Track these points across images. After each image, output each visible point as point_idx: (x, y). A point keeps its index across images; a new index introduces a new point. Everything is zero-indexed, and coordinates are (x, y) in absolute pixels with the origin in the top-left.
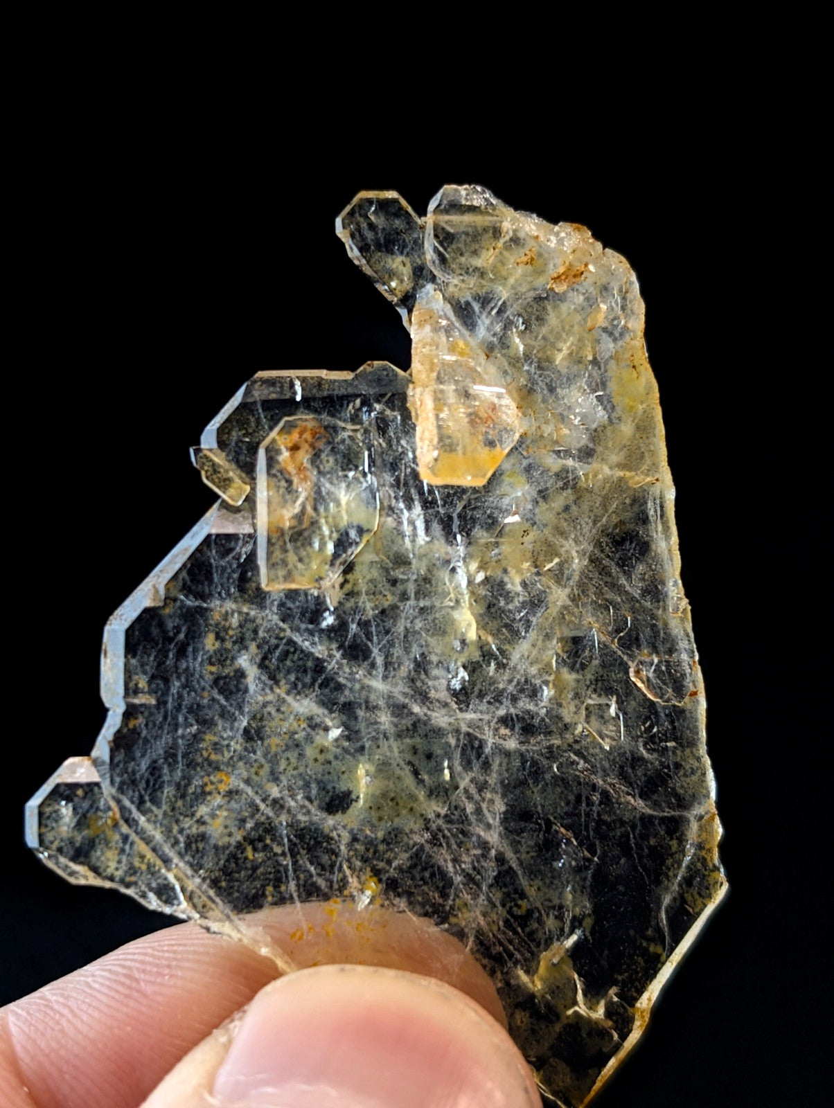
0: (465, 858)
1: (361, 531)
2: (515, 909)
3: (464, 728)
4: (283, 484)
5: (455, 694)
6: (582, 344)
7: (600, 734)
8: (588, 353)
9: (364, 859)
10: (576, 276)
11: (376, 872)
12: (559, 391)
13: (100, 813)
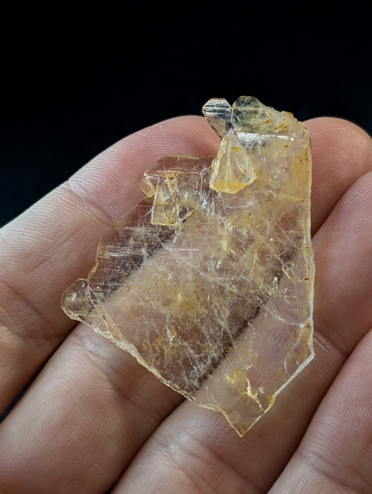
0: (212, 330)
1: (191, 209)
2: (226, 350)
3: (218, 282)
4: (165, 189)
5: (217, 270)
6: (283, 152)
7: (268, 290)
8: (285, 155)
9: (173, 324)
10: (283, 128)
11: (177, 329)
12: (272, 167)
13: (85, 296)
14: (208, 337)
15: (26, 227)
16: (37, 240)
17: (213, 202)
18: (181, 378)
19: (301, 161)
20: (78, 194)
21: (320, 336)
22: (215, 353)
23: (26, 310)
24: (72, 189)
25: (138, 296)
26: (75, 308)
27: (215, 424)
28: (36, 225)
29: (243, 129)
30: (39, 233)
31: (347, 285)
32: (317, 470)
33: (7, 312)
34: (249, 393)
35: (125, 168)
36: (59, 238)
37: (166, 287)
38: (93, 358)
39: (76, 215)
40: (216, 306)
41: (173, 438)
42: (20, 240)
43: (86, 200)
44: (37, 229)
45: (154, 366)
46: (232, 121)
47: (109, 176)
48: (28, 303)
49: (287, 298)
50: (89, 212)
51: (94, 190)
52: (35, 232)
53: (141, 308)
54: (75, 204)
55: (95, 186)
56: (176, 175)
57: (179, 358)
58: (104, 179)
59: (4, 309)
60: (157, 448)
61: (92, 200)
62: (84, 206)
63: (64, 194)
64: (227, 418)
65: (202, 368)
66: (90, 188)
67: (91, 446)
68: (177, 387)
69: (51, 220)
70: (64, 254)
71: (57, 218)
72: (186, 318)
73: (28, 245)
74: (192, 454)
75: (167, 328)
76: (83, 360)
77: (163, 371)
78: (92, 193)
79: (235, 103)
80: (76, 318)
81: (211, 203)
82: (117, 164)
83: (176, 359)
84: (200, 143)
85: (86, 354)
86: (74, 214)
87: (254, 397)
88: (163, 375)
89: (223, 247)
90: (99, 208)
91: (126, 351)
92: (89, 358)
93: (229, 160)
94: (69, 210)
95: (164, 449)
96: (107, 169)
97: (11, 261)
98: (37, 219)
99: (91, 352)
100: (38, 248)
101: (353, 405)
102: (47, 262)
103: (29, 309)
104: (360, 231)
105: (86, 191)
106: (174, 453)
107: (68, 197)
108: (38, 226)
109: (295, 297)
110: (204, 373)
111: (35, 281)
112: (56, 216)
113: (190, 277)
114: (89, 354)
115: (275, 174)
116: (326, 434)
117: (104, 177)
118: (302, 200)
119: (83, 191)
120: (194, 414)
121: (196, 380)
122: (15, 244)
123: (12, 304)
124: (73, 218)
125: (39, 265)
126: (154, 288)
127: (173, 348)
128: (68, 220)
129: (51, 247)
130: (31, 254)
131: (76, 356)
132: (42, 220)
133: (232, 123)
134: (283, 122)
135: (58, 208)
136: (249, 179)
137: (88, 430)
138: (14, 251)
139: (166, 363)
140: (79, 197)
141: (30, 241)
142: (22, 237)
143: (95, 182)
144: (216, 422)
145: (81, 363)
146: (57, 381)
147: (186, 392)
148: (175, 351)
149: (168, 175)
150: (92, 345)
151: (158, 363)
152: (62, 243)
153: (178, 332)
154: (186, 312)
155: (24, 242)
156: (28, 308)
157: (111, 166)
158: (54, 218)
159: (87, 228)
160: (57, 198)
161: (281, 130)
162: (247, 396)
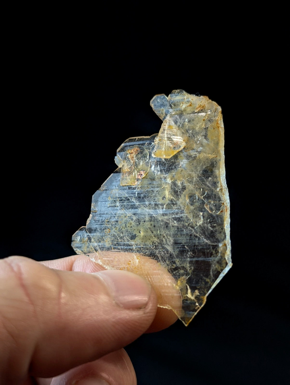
3: (165, 220)
4: (128, 161)
6: (202, 124)
7: (197, 222)
8: (203, 126)
10: (201, 108)
12: (195, 136)
13: (85, 238)
14: (160, 258)
17: (159, 165)
19: (214, 129)
29: (176, 113)
34: (189, 295)
37: (132, 227)
40: (164, 237)
46: (169, 108)
49: (210, 226)
56: (135, 151)
75: (134, 255)
79: (170, 95)
81: (157, 166)
87: (193, 298)
89: (166, 195)
109: (215, 225)
113: (147, 218)
115: (198, 140)
118: (216, 156)
126: (124, 228)
134: (201, 104)
136: (180, 147)
161: (200, 109)
162: (188, 297)
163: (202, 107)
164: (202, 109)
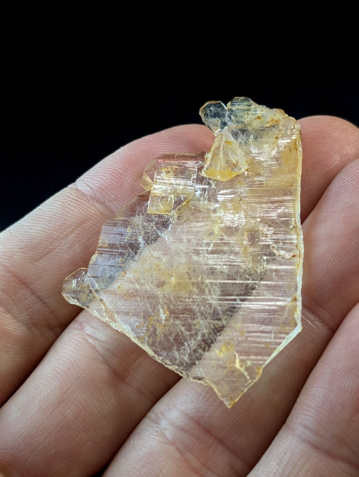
0: (203, 308)
5: (209, 253)
6: (273, 144)
7: (257, 268)
9: (166, 303)
11: (169, 308)
13: (84, 282)
14: (198, 314)
15: (34, 222)
16: (43, 233)
17: (207, 191)
18: (172, 354)
19: (290, 150)
20: (84, 192)
21: (308, 312)
22: (205, 329)
23: (31, 298)
24: (79, 188)
25: (133, 280)
26: (75, 293)
27: (204, 400)
28: (43, 220)
29: (237, 126)
30: (45, 227)
31: (333, 263)
32: (304, 441)
33: (12, 300)
34: (237, 365)
35: (129, 166)
36: (64, 231)
37: (160, 270)
38: (90, 340)
39: (81, 210)
40: (207, 286)
41: (164, 415)
42: (27, 234)
43: (91, 198)
44: (44, 223)
45: (146, 343)
46: (227, 119)
47: (113, 174)
48: (33, 292)
49: (275, 275)
50: (93, 208)
51: (98, 187)
52: (42, 226)
53: (136, 290)
54: (80, 201)
55: (100, 183)
56: (173, 169)
57: (171, 335)
58: (108, 177)
59: (10, 298)
60: (149, 424)
61: (97, 196)
62: (89, 202)
63: (71, 192)
64: (216, 390)
65: (193, 344)
66: (96, 186)
67: (85, 424)
68: (168, 362)
69: (57, 215)
70: (68, 246)
71: (63, 213)
72: (178, 298)
73: (35, 237)
74: (182, 429)
75: (160, 308)
76: (81, 343)
77: (156, 348)
78: (97, 190)
79: (229, 103)
80: (75, 303)
81: (205, 193)
82: (121, 163)
83: (168, 336)
84: (200, 144)
85: (85, 337)
86: (79, 209)
87: (242, 370)
88: (155, 352)
89: (215, 230)
90: (103, 204)
91: (121, 332)
92: (87, 341)
93: (222, 152)
94: (75, 205)
95: (156, 425)
96: (112, 168)
97: (18, 252)
98: (44, 215)
99: (89, 336)
100: (45, 241)
101: (339, 376)
102: (52, 253)
103: (34, 297)
104: (346, 211)
105: (91, 188)
106: (165, 429)
107: (74, 194)
108: (46, 220)
109: (283, 273)
110: (194, 348)
111: (39, 271)
112: (62, 211)
113: (183, 260)
114: (86, 337)
116: (313, 405)
117: (109, 175)
118: (290, 185)
119: (89, 189)
120: (185, 391)
121: (187, 355)
122: (22, 237)
123: (17, 293)
124: (78, 212)
125: (45, 256)
126: (149, 271)
127: (165, 325)
128: (73, 215)
129: (56, 239)
130: (37, 246)
131: (75, 339)
132: (49, 215)
133: (226, 121)
134: (274, 117)
135: (64, 204)
136: (240, 169)
137: (83, 409)
138: (21, 243)
139: (158, 340)
140: (84, 194)
141: (37, 234)
142: (29, 230)
143: (100, 180)
144: (205, 397)
145: (79, 346)
146: (56, 362)
147: (176, 367)
148: (167, 328)
149: (165, 169)
150: (91, 328)
151: (151, 341)
152: (67, 236)
153: (170, 311)
154: (178, 292)
155: (31, 235)
156: (32, 297)
157: (116, 165)
158: (60, 213)
159: (91, 221)
160: (64, 196)
161: (272, 124)
162: (235, 368)
163: (275, 121)
164: (275, 123)
